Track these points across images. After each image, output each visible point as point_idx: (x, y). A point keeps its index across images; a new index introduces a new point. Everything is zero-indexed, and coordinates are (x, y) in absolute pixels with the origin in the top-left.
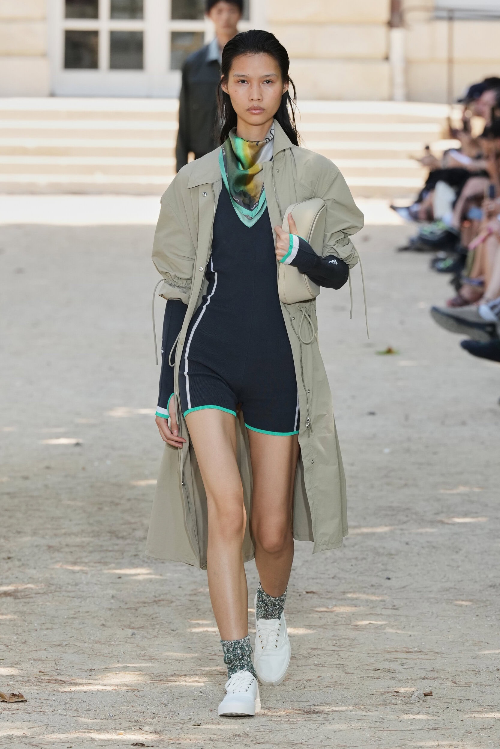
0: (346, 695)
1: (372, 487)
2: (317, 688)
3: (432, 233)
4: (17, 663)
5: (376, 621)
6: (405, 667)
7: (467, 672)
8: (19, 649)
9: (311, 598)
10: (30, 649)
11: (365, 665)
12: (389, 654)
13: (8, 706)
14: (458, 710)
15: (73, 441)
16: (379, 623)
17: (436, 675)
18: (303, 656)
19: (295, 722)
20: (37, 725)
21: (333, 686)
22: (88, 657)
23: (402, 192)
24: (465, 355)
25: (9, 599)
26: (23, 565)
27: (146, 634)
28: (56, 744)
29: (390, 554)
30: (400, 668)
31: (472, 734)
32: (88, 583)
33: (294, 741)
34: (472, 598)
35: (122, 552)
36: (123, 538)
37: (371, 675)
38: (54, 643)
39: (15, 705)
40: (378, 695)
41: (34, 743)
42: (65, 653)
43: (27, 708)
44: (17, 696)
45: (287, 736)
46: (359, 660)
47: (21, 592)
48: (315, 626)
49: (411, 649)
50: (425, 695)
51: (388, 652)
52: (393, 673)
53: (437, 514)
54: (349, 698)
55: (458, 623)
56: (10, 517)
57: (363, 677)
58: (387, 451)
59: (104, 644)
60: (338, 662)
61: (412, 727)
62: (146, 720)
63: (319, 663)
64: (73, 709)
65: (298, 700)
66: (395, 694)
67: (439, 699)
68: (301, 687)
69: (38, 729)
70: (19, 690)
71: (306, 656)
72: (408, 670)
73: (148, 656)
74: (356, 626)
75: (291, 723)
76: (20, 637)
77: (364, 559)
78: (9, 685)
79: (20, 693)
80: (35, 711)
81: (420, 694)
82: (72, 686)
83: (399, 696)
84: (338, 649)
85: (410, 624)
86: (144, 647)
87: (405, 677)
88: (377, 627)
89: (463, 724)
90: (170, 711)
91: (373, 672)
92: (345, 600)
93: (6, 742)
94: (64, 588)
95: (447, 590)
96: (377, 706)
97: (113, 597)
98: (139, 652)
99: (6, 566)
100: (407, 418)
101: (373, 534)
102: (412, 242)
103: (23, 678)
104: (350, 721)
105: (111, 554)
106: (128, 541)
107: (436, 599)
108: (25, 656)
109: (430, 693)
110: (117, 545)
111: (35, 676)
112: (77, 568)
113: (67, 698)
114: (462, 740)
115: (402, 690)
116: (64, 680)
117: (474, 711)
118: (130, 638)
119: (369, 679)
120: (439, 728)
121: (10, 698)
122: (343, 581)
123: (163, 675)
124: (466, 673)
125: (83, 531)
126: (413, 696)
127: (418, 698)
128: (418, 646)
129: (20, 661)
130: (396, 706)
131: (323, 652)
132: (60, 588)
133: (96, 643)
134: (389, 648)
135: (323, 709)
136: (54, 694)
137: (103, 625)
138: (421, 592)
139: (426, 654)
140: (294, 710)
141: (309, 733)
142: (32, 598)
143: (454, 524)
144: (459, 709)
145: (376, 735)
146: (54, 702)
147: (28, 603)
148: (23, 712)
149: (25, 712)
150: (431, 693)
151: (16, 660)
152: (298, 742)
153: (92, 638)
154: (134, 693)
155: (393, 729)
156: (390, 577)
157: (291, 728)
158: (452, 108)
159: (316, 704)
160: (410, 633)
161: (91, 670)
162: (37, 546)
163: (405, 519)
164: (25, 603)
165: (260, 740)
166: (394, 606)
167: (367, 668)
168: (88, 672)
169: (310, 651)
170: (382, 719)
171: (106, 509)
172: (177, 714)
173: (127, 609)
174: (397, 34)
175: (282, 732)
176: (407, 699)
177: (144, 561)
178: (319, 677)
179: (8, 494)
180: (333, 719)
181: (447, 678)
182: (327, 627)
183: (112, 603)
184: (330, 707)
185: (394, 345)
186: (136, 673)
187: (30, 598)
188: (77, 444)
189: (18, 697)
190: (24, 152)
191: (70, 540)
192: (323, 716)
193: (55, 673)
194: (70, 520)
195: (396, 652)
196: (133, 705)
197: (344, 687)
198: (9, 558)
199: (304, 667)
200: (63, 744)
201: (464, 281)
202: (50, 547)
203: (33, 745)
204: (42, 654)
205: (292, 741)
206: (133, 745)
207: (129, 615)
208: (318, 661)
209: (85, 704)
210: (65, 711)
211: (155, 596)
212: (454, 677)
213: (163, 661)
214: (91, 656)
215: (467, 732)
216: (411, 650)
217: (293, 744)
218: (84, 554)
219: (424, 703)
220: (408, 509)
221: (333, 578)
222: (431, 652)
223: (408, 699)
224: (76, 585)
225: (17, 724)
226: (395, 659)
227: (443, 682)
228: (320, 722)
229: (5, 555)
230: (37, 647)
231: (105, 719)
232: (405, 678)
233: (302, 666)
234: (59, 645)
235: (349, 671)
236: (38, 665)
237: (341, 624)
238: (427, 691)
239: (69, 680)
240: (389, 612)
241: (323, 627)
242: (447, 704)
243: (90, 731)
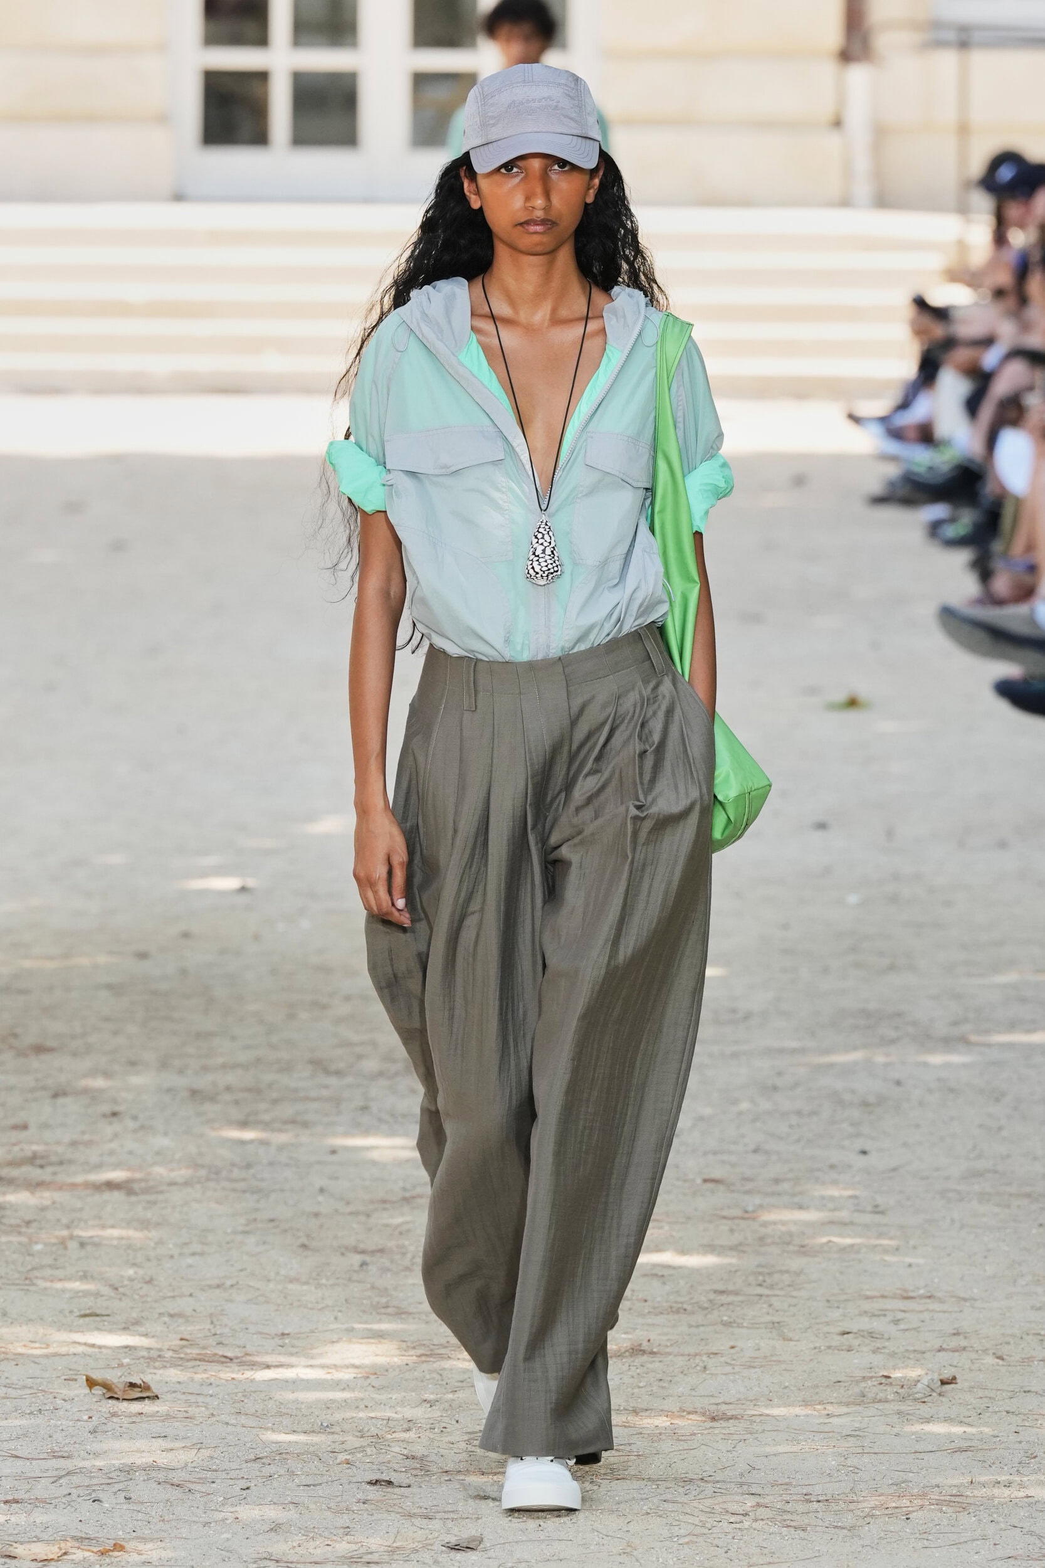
0: (787, 1384)
1: (826, 970)
2: (728, 1369)
3: (930, 468)
4: (137, 1323)
5: (841, 1235)
6: (902, 1326)
7: (1024, 1336)
8: (138, 1295)
9: (713, 1192)
10: (161, 1294)
11: (822, 1323)
12: (869, 1300)
13: (120, 1407)
14: (1008, 1412)
15: (231, 883)
16: (848, 1241)
17: (963, 1343)
18: (700, 1307)
19: (689, 1438)
20: (178, 1444)
21: (761, 1366)
22: (277, 1310)
23: (872, 389)
24: (1004, 709)
25: (117, 1196)
26: (142, 1127)
27: (388, 1264)
28: (217, 1481)
29: (865, 1104)
30: (892, 1329)
31: (1037, 1459)
32: (271, 1164)
33: (687, 1475)
34: (1028, 1189)
35: (337, 1101)
36: (338, 1073)
37: (834, 1344)
38: (208, 1282)
39: (135, 1405)
40: (850, 1383)
41: (175, 1481)
42: (231, 1301)
43: (158, 1412)
44: (140, 1387)
45: (673, 1465)
46: (810, 1314)
47: (141, 1180)
48: (722, 1246)
49: (913, 1291)
50: (943, 1383)
51: (868, 1298)
52: (878, 1340)
53: (955, 1023)
54: (792, 1388)
55: (1004, 1241)
56: (115, 1033)
57: (820, 1348)
58: (853, 899)
59: (307, 1283)
60: (769, 1318)
61: (919, 1448)
62: (394, 1435)
63: (732, 1320)
64: (248, 1412)
65: (693, 1393)
66: (884, 1380)
67: (970, 1391)
68: (698, 1368)
69: (181, 1452)
70: (142, 1376)
71: (706, 1305)
72: (907, 1333)
73: (394, 1307)
74: (803, 1246)
75: (680, 1438)
76: (141, 1272)
77: (813, 1113)
78: (121, 1365)
79: (144, 1382)
80: (174, 1418)
81: (933, 1381)
82: (246, 1367)
83: (891, 1384)
84: (766, 1292)
85: (908, 1242)
86: (386, 1289)
87: (901, 1347)
88: (843, 1249)
89: (1019, 1440)
90: (442, 1416)
91: (839, 1338)
92: (779, 1194)
93: (119, 1478)
94: (224, 1174)
95: (978, 1174)
96: (848, 1404)
97: (322, 1190)
98: (376, 1299)
99: (108, 1130)
100: (890, 834)
101: (832, 1065)
102: (892, 484)
103: (149, 1352)
104: (797, 1435)
105: (315, 1105)
106: (349, 1080)
107: (959, 1192)
108: (151, 1308)
109: (952, 1379)
110: (327, 1087)
111: (172, 1347)
112: (249, 1135)
113: (236, 1391)
114: (1017, 1471)
115: (897, 1374)
116: (229, 1354)
117: (1040, 1414)
118: (355, 1271)
119: (830, 1351)
120: (971, 1449)
121: (124, 1391)
122: (774, 1158)
123: (424, 1345)
124: (1022, 1338)
125: (258, 1061)
126: (919, 1385)
127: (928, 1389)
128: (926, 1286)
129: (142, 1317)
130: (887, 1405)
131: (740, 1298)
132: (217, 1173)
133: (291, 1281)
134: (868, 1290)
135: (742, 1412)
136: (211, 1384)
137: (304, 1246)
138: (927, 1178)
139: (941, 1301)
140: (685, 1413)
141: (717, 1459)
142: (161, 1192)
143: (989, 1045)
144: (1011, 1411)
145: (849, 1462)
146: (211, 1398)
147: (155, 1203)
148: (150, 1418)
149: (155, 1418)
150: (954, 1378)
151: (134, 1315)
152: (695, 1477)
153: (283, 1272)
154: (369, 1381)
155: (882, 1451)
156: (867, 1148)
157: (681, 1448)
158: (968, 221)
159: (728, 1401)
160: (908, 1260)
161: (283, 1334)
162: (169, 1090)
163: (893, 1034)
164: (149, 1202)
165: (620, 1472)
166: (876, 1206)
167: (826, 1329)
168: (276, 1339)
169: (712, 1296)
170: (859, 1430)
171: (304, 1015)
172: (454, 1422)
173: (351, 1213)
174: (858, 75)
175: (664, 1456)
176: (906, 1391)
177: (380, 1120)
178: (733, 1347)
179: (109, 987)
180: (763, 1431)
181: (984, 1348)
182: (745, 1248)
183: (319, 1203)
184: (756, 1408)
185: (862, 689)
186: (372, 1341)
187: (157, 1192)
188: (243, 889)
189: (140, 1390)
190: (123, 310)
191: (231, 1078)
192: (741, 1425)
193: (212, 1341)
194: (233, 1038)
195: (883, 1297)
196: (367, 1404)
197: (783, 1366)
198: (114, 1114)
199: (702, 1329)
200: (232, 1482)
201: (998, 565)
202: (194, 1093)
203: (172, 1485)
204: (185, 1305)
205: (683, 1476)
206: (370, 1483)
207: (355, 1226)
208: (730, 1317)
209: (272, 1402)
210: (234, 1417)
211: (404, 1189)
212: (998, 1347)
213: (424, 1317)
214: (281, 1307)
215: (1028, 1455)
216: (911, 1294)
217: (686, 1479)
218: (262, 1106)
219: (941, 1398)
220: (899, 1015)
221: (755, 1151)
222: (952, 1297)
223: (908, 1390)
224: (249, 1166)
225: (140, 1444)
226: (880, 1313)
227: (976, 1356)
228: (735, 1437)
229: (106, 1108)
230: (174, 1290)
231: (313, 1432)
232: (902, 1349)
233: (698, 1326)
234: (218, 1286)
235: (790, 1335)
236: (178, 1326)
237: (773, 1243)
238: (947, 1374)
239: (240, 1355)
240: (867, 1218)
241: (737, 1248)
242: (986, 1400)
243: (284, 1456)
